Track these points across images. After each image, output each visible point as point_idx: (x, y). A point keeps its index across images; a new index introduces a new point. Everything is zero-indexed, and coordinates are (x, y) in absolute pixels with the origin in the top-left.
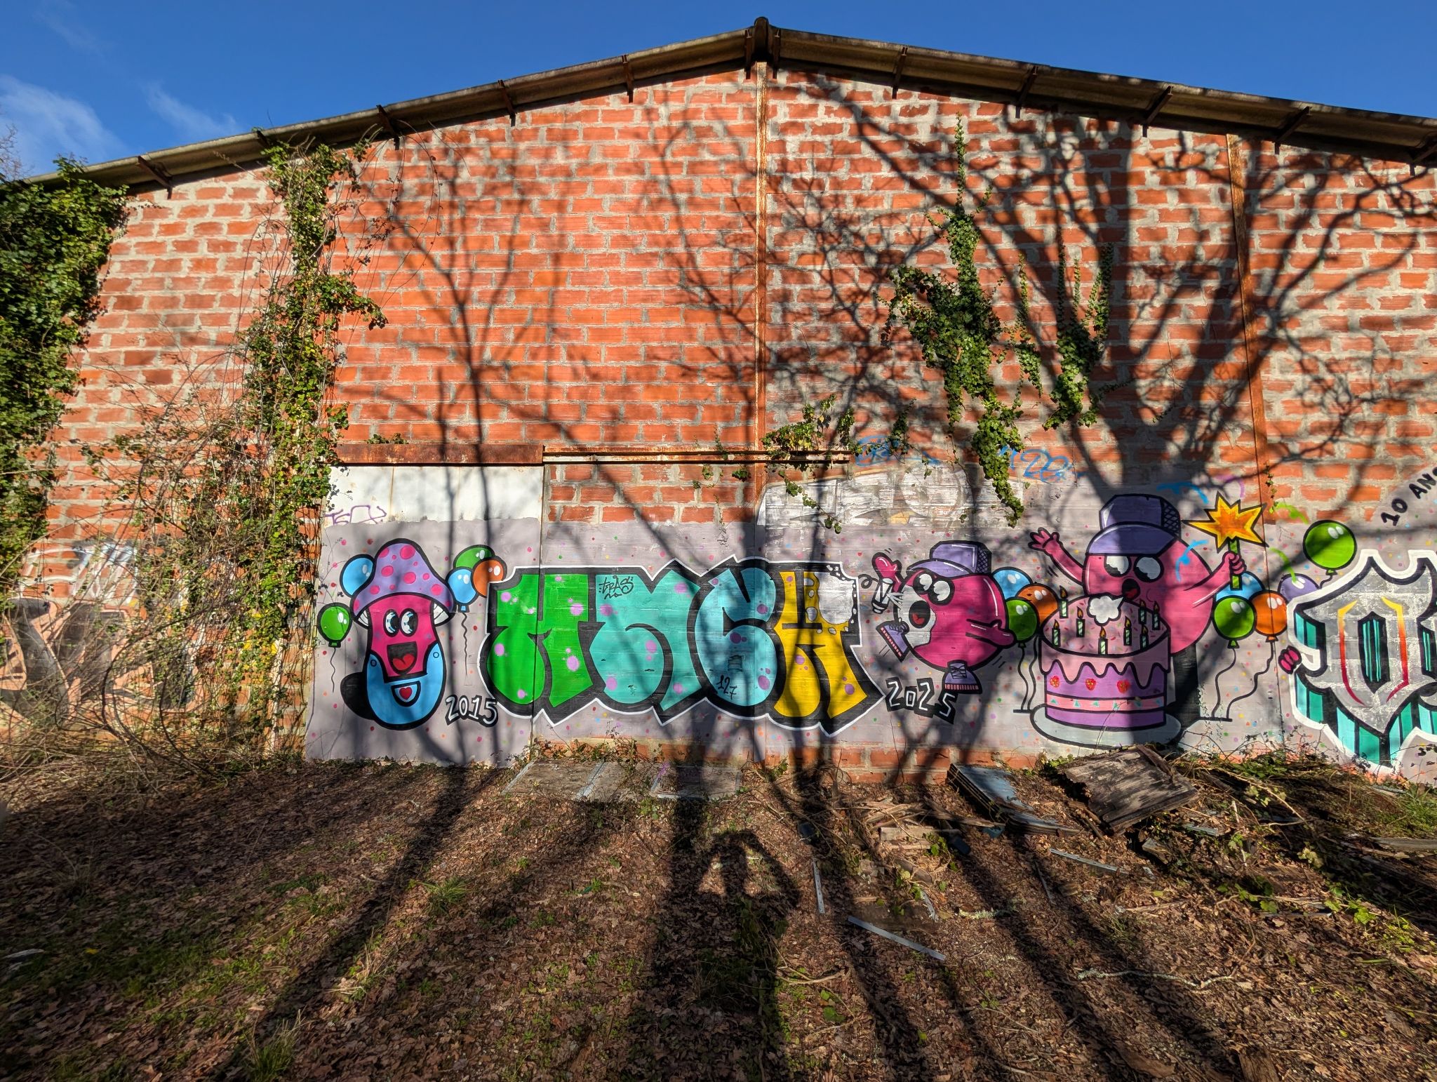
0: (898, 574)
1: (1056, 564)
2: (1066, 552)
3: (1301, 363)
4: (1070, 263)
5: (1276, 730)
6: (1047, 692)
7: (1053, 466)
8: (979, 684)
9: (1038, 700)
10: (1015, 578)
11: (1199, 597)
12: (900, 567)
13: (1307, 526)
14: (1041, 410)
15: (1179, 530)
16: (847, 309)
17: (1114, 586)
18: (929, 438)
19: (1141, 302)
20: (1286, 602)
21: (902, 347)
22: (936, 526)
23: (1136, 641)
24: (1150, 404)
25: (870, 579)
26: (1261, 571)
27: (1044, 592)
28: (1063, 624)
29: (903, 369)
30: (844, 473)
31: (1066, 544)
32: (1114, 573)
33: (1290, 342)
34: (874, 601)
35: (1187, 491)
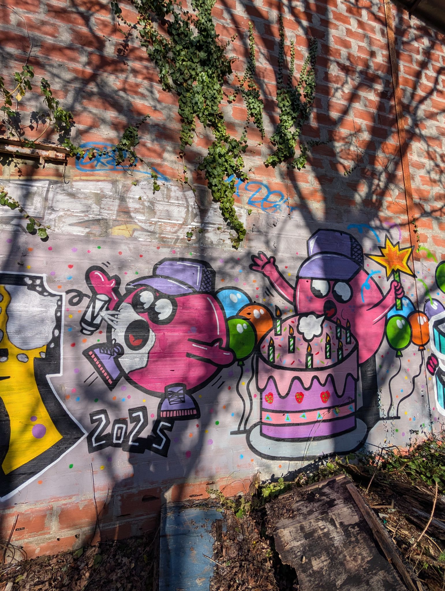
0: (116, 290)
1: (272, 284)
2: (281, 275)
3: (428, 153)
4: (287, 43)
5: (427, 421)
6: (262, 409)
7: (273, 198)
8: (197, 407)
9: (254, 419)
10: (237, 297)
11: (377, 315)
12: (118, 282)
13: (436, 264)
14: (264, 148)
15: (363, 262)
16: (81, 14)
17: (318, 305)
18: (160, 156)
19: (336, 86)
20: (428, 320)
21: (137, 65)
22: (163, 241)
23: (335, 354)
24: (342, 161)
25: (80, 295)
26: (413, 295)
27: (262, 311)
28: (279, 341)
29: (138, 85)
30: (58, 174)
31: (281, 267)
32: (318, 295)
33: (422, 137)
34: (83, 320)
35: (367, 232)
